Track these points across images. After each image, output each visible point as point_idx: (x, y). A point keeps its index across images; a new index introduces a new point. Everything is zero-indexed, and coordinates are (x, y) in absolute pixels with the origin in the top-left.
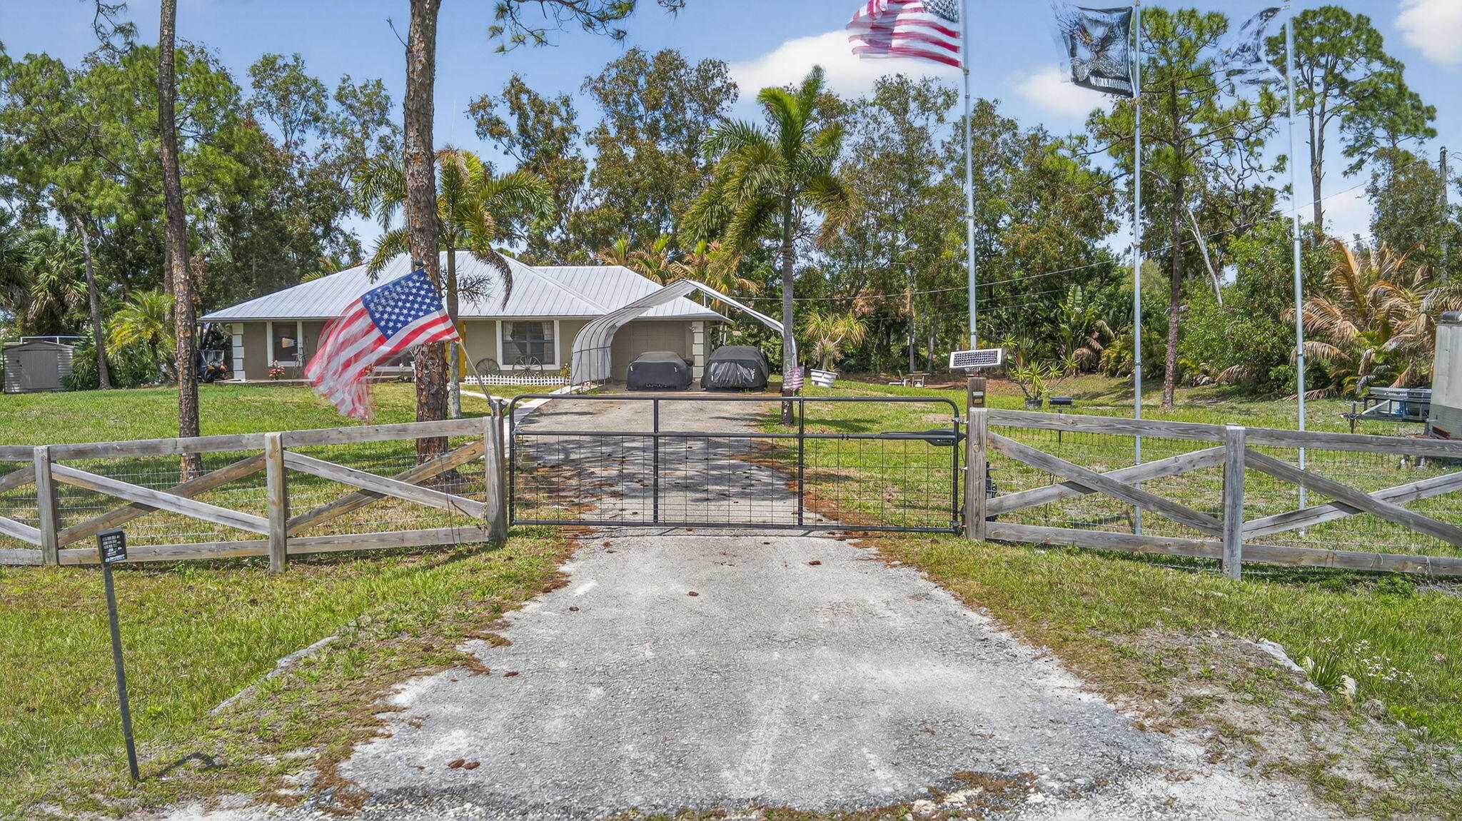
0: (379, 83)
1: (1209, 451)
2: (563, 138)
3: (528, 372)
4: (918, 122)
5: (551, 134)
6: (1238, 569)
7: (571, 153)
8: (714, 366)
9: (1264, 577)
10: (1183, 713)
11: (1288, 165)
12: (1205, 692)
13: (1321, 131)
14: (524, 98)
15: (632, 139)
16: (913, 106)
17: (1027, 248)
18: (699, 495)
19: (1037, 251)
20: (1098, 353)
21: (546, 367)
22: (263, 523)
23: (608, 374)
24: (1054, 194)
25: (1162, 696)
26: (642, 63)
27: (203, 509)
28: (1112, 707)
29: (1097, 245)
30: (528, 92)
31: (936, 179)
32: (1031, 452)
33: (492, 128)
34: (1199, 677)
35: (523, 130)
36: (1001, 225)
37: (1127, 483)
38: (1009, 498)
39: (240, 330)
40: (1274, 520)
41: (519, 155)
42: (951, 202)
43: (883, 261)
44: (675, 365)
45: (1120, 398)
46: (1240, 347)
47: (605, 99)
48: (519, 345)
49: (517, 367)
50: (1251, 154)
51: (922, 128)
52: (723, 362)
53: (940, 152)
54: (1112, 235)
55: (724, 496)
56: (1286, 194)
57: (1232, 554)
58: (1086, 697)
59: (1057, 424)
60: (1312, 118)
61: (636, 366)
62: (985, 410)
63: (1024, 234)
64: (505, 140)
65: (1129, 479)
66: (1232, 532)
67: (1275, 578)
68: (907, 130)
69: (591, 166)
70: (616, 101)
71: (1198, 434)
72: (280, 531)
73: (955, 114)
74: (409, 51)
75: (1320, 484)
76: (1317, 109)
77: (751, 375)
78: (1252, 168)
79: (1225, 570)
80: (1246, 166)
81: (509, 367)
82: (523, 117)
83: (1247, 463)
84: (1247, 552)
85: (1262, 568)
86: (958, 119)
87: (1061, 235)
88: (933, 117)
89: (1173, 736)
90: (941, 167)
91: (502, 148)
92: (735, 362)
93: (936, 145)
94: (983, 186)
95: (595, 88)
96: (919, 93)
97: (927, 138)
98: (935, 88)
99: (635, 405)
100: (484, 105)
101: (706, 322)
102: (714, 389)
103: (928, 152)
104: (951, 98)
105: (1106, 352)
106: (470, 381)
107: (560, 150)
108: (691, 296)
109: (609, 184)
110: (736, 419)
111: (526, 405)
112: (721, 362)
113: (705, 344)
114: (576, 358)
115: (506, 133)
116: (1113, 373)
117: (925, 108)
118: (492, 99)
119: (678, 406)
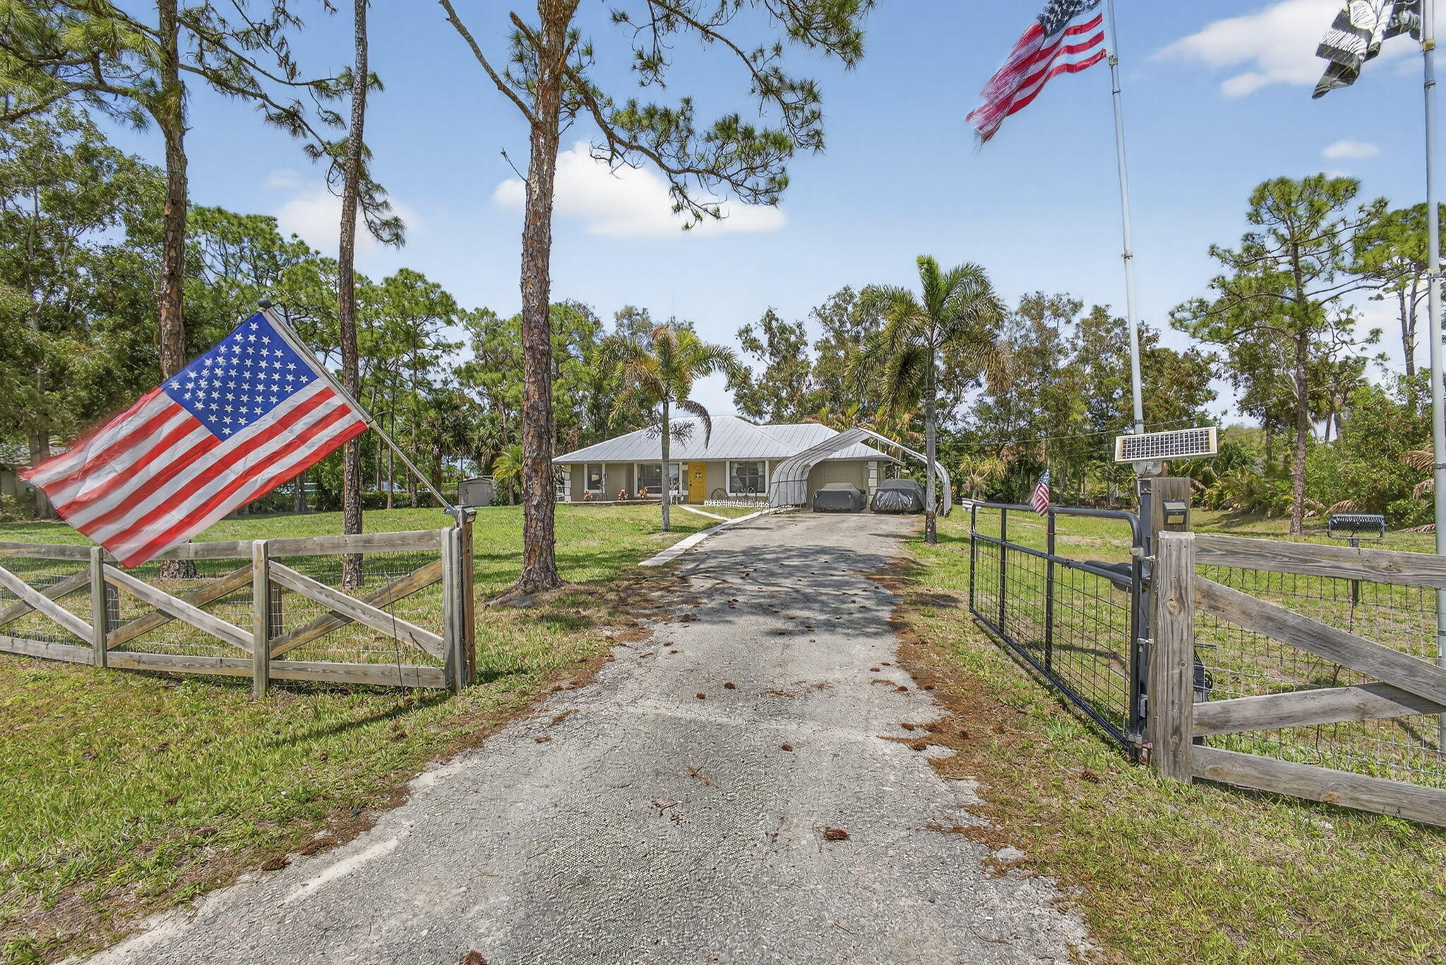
0: (690, 324)
2: (796, 348)
3: (746, 498)
4: (1051, 324)
5: (789, 346)
7: (802, 357)
8: (880, 493)
11: (1381, 336)
13: (1413, 310)
14: (774, 324)
15: (843, 345)
16: (1047, 313)
21: (758, 494)
22: (249, 637)
23: (804, 500)
24: (1160, 371)
26: (852, 296)
27: (206, 621)
29: (1197, 410)
30: (777, 320)
31: (1063, 363)
33: (752, 345)
35: (771, 344)
36: (1115, 396)
38: (1242, 705)
39: (569, 469)
41: (768, 360)
42: (1077, 379)
43: (1022, 423)
44: (849, 493)
45: (1225, 525)
46: (1354, 483)
47: (825, 320)
48: (741, 479)
49: (739, 495)
50: (1344, 330)
51: (1055, 329)
52: (888, 490)
53: (1067, 346)
54: (1210, 402)
56: (1378, 361)
60: (1403, 299)
61: (819, 494)
62: (1190, 536)
64: (759, 352)
68: (1041, 329)
69: (814, 364)
70: (832, 321)
72: (262, 651)
73: (1076, 319)
76: (1408, 291)
77: (909, 501)
78: (1343, 342)
80: (1337, 341)
81: (734, 494)
82: (772, 336)
86: (1079, 322)
87: (1167, 402)
88: (1062, 320)
90: (1068, 355)
91: (757, 356)
92: (896, 490)
93: (1063, 341)
94: (1100, 368)
95: (819, 315)
96: (1053, 304)
97: (1057, 336)
98: (1065, 300)
99: (812, 523)
100: (747, 330)
101: (880, 462)
102: (880, 512)
103: (1058, 345)
104: (1076, 307)
105: (1208, 491)
106: (707, 503)
107: (794, 356)
108: (865, 442)
109: (825, 375)
110: (887, 536)
111: (731, 521)
112: (886, 491)
113: (879, 479)
114: (774, 487)
115: (760, 347)
116: (1216, 508)
117: (1056, 315)
118: (753, 326)
119: (845, 525)
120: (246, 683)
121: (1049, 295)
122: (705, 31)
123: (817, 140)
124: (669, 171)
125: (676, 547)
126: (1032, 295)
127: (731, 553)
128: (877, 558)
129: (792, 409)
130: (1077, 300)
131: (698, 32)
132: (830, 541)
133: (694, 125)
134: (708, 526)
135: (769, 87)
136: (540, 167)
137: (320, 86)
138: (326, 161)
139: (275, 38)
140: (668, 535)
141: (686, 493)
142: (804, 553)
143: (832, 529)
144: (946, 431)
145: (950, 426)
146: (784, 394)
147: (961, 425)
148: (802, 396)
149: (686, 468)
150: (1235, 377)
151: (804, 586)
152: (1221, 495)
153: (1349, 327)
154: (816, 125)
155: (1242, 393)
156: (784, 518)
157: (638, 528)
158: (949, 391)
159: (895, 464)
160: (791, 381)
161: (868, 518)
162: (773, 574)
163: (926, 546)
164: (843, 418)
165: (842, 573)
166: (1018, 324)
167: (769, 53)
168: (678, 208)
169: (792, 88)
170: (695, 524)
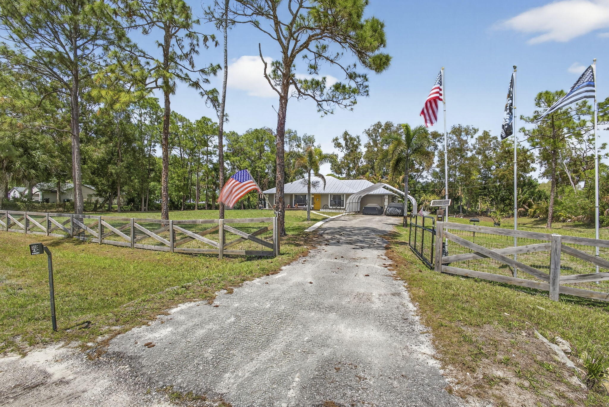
1: (543, 244)
2: (356, 147)
3: (336, 209)
4: (465, 138)
5: (354, 146)
6: (557, 296)
7: (359, 150)
8: (388, 208)
9: (572, 301)
10: (480, 386)
11: (607, 146)
12: (500, 374)
14: (348, 137)
15: (376, 146)
16: (463, 133)
17: (501, 176)
18: (354, 247)
19: (505, 177)
20: (527, 210)
21: (341, 207)
22: (218, 244)
23: (359, 210)
25: (473, 371)
26: (381, 126)
27: (206, 239)
28: (442, 372)
29: (527, 175)
30: (349, 135)
31: (469, 154)
32: (461, 240)
33: (338, 145)
34: (500, 362)
35: (346, 145)
36: (492, 169)
37: (503, 255)
38: (451, 257)
39: (268, 196)
40: (577, 277)
41: (345, 152)
42: (475, 162)
44: (377, 207)
45: (535, 225)
46: (583, 208)
47: (369, 135)
48: (334, 201)
49: (334, 207)
50: (591, 143)
51: (466, 140)
52: (392, 207)
53: (472, 147)
54: (533, 172)
55: (362, 248)
56: (606, 156)
57: (554, 289)
58: (432, 362)
59: (472, 230)
61: (365, 208)
62: (442, 222)
63: (500, 172)
64: (341, 148)
65: (504, 253)
66: (554, 280)
67: (578, 303)
68: (460, 140)
69: (364, 153)
70: (372, 136)
71: (538, 237)
72: (222, 247)
73: (476, 136)
74: (279, 114)
75: (603, 263)
77: (399, 211)
78: (591, 148)
79: (550, 296)
80: (587, 147)
81: (332, 207)
82: (347, 142)
83: (562, 250)
84: (561, 289)
85: (571, 297)
86: (477, 137)
88: (469, 136)
89: (467, 402)
90: (472, 151)
91: (340, 150)
92: (395, 207)
93: (470, 145)
94: (486, 157)
95: (367, 133)
96: (465, 130)
97: (467, 143)
98: (471, 128)
99: (361, 219)
100: (337, 139)
101: (389, 196)
102: (388, 215)
103: (467, 147)
104: (476, 131)
105: (530, 210)
106: (321, 210)
107: (356, 150)
108: (384, 187)
109: (368, 158)
110: (390, 224)
111: (331, 217)
112: (390, 207)
113: (389, 202)
114: (347, 205)
115: (342, 146)
116: (532, 217)
117: (467, 134)
118: (339, 137)
119: (374, 220)
120: (217, 256)
121: (464, 126)
122: (332, 61)
123: (367, 93)
124: (317, 101)
125: (314, 226)
126: (457, 126)
127: (334, 228)
128: (385, 231)
129: (354, 172)
130: (476, 128)
131: (330, 62)
132: (369, 225)
133: (326, 85)
134: (324, 219)
135: (352, 76)
136: (282, 109)
137: (203, 71)
138: (206, 97)
139: (189, 57)
140: (310, 222)
141: (313, 206)
142: (360, 229)
143: (369, 221)
144: (419, 182)
145: (421, 180)
146: (351, 166)
147: (425, 180)
148: (359, 167)
149: (313, 196)
150: (541, 163)
151: (360, 238)
152: (535, 212)
153: (593, 142)
154: (367, 89)
155: (543, 169)
156: (351, 217)
157: (298, 219)
158: (420, 165)
159: (395, 196)
160: (354, 161)
161: (384, 218)
162: (350, 235)
163: (403, 228)
164: (375, 177)
165: (372, 235)
166: (450, 138)
167: (352, 67)
168: (319, 111)
169: (360, 76)
170: (318, 218)
